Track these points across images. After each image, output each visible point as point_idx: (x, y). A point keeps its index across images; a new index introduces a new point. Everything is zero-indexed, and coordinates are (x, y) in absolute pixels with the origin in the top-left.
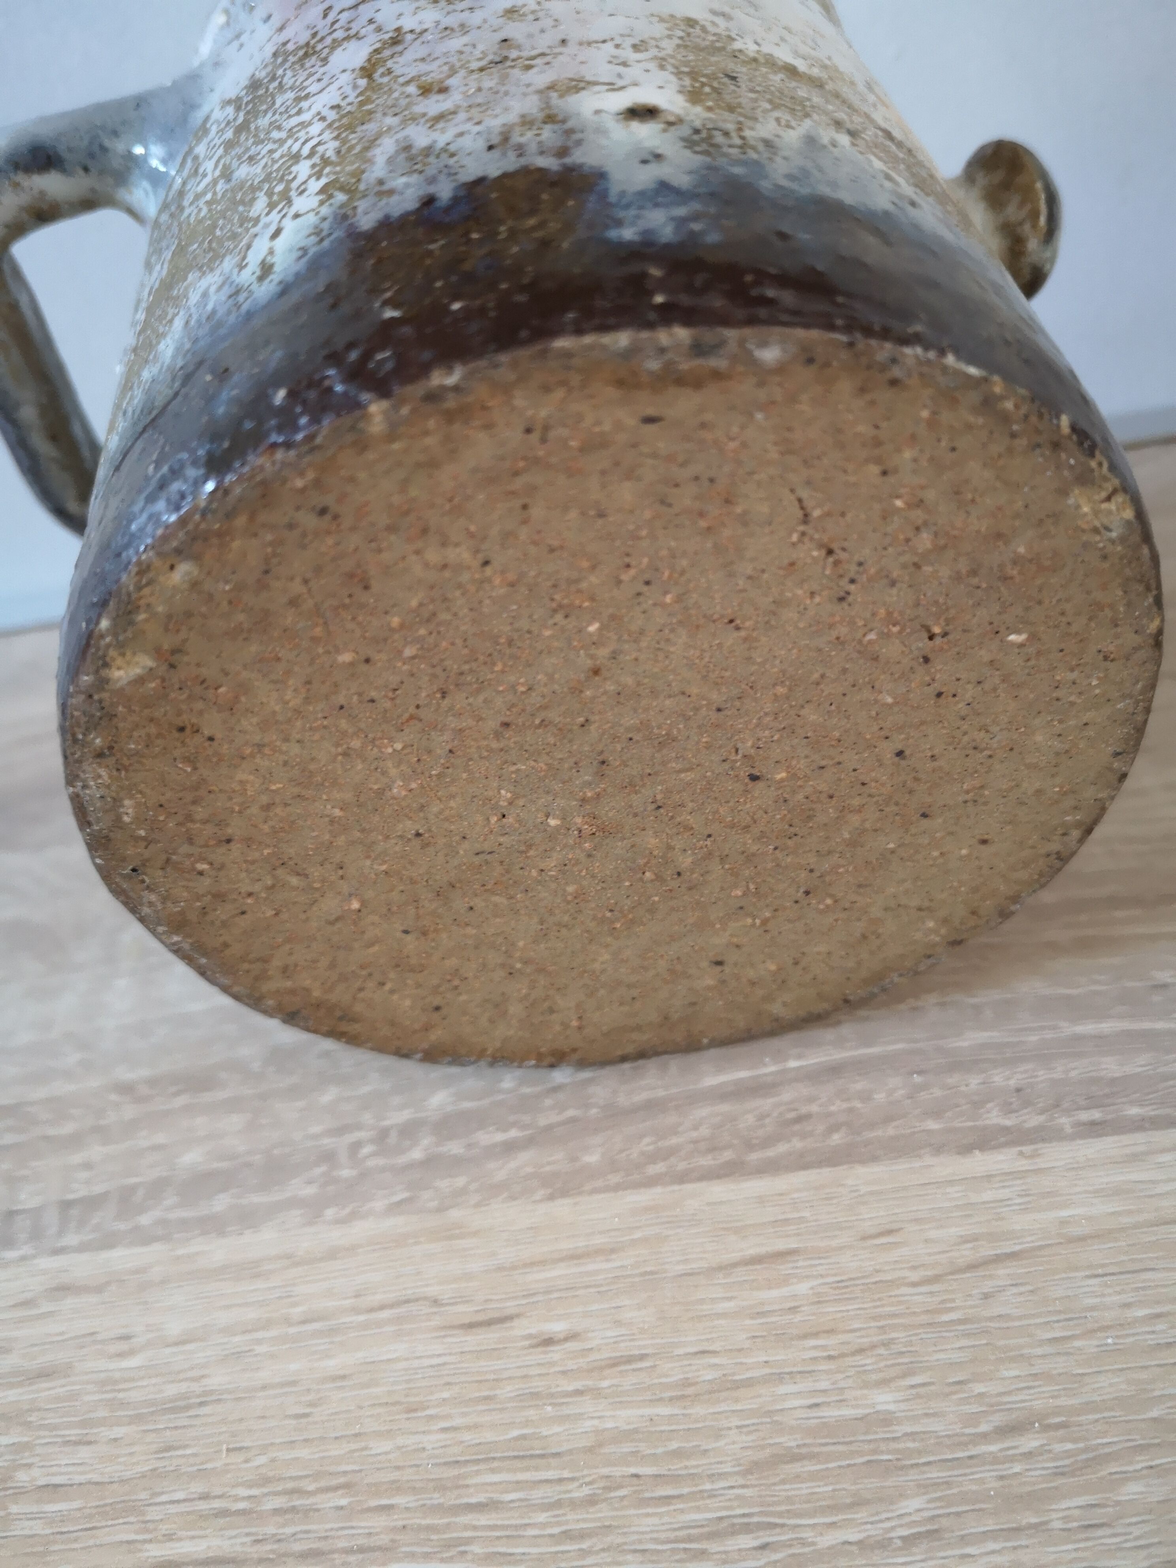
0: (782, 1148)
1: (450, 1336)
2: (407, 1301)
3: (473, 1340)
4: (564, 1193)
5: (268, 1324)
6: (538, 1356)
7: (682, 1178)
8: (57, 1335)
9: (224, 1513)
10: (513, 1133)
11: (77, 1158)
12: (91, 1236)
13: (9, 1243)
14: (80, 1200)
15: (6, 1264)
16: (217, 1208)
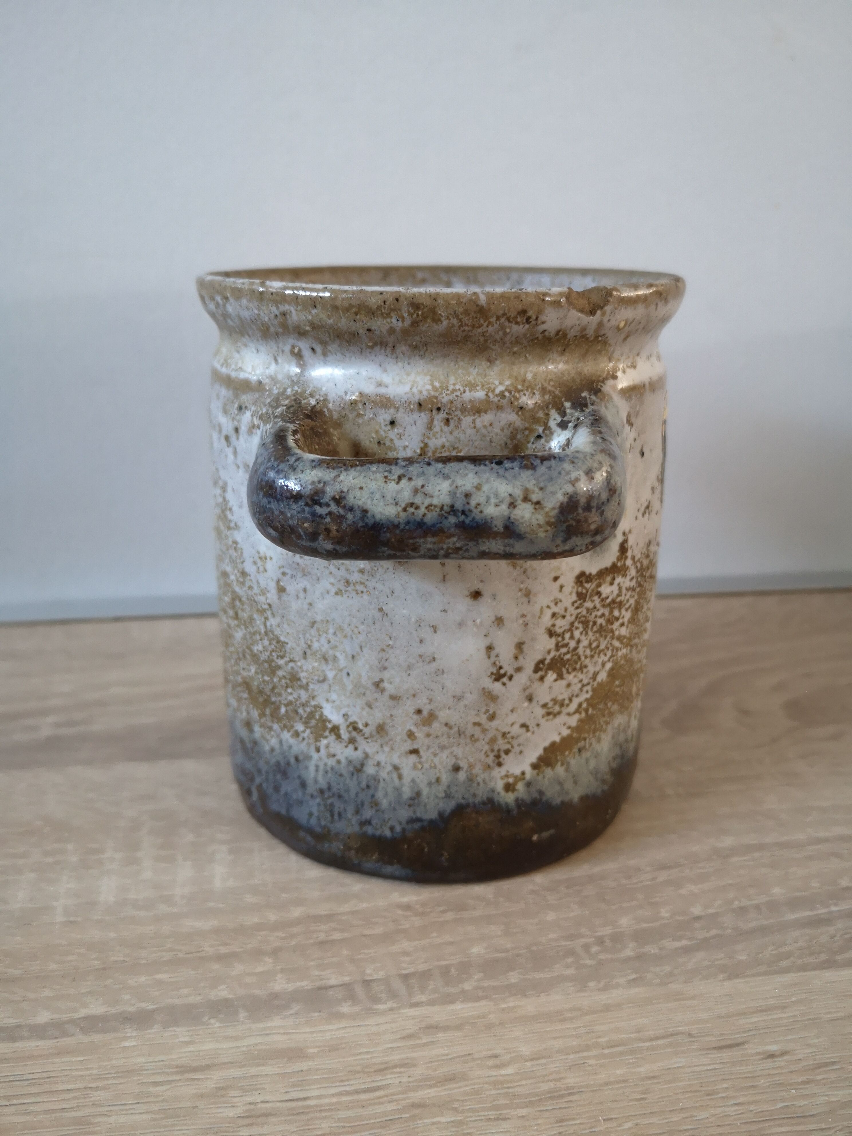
1: (711, 1054)
2: (672, 1035)
3: (726, 1055)
4: (737, 976)
5: (588, 1048)
6: (769, 1064)
7: (803, 968)
8: (444, 1055)
10: (684, 942)
11: (395, 948)
12: (433, 996)
13: (376, 1000)
14: (413, 974)
15: (382, 1013)
16: (513, 981)
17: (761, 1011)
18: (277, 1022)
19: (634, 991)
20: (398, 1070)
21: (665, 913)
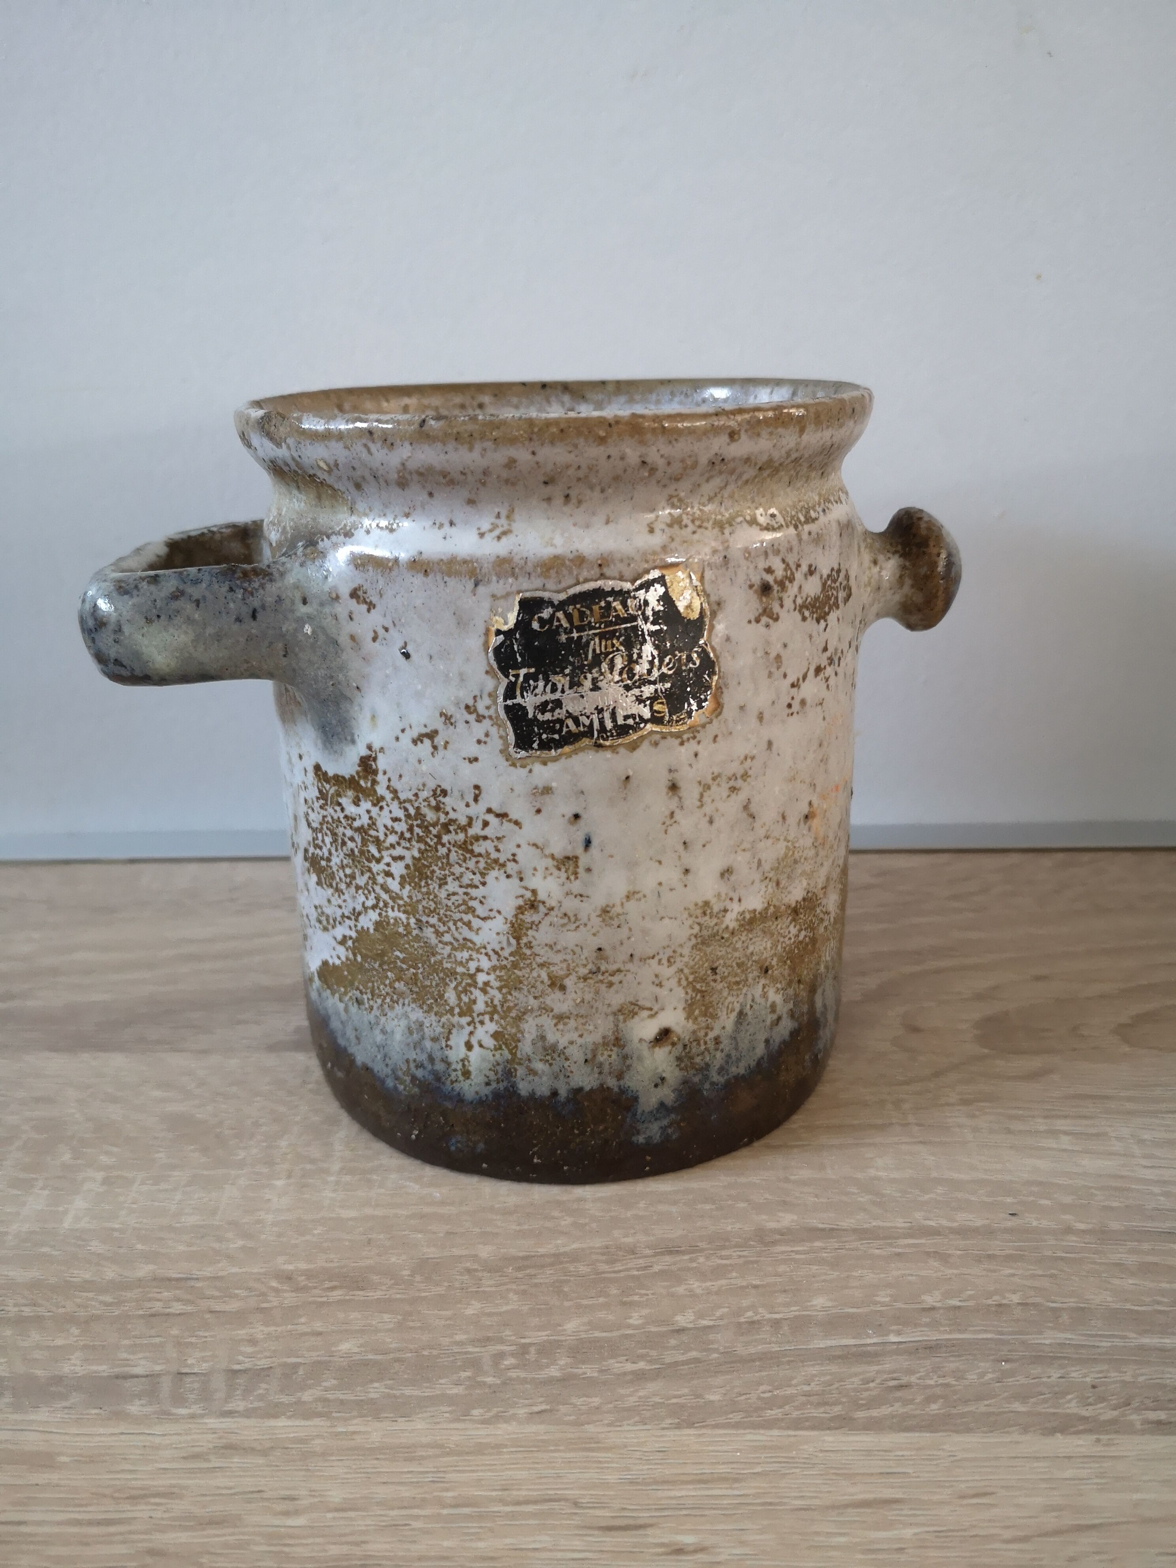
0: (886, 1410)
1: (590, 1535)
2: (550, 1500)
3: (611, 1541)
4: (691, 1425)
5: (422, 1503)
6: (671, 1563)
7: (797, 1424)
8: (226, 1488)
10: (642, 1365)
11: (242, 1333)
12: (256, 1404)
13: (179, 1400)
14: (245, 1371)
15: (177, 1419)
16: (372, 1395)
17: (700, 1481)
18: (42, 1415)
19: (533, 1429)
20: (157, 1500)
21: (635, 1319)
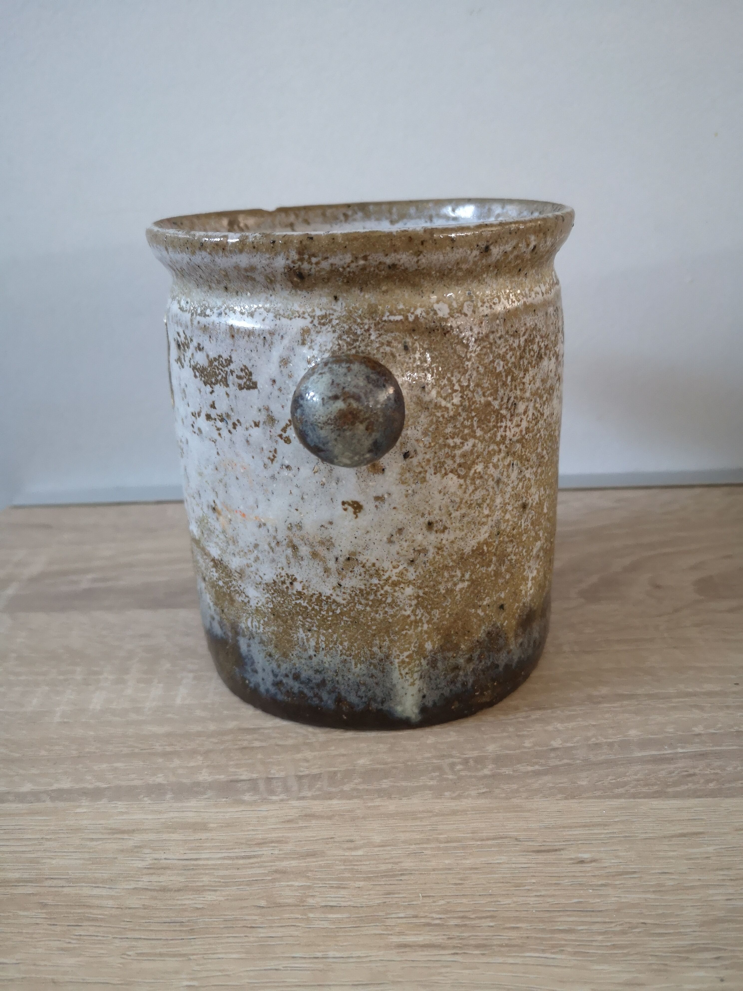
0: (683, 788)
1: (529, 855)
2: (502, 838)
3: (541, 858)
4: (573, 797)
5: (428, 841)
6: (576, 868)
7: (634, 796)
8: (312, 837)
9: (429, 925)
10: (537, 767)
11: (299, 756)
12: (317, 793)
13: (272, 792)
14: (307, 776)
15: (274, 802)
16: (384, 786)
17: (585, 826)
18: (193, 803)
19: (482, 802)
20: (273, 845)
21: (527, 743)
